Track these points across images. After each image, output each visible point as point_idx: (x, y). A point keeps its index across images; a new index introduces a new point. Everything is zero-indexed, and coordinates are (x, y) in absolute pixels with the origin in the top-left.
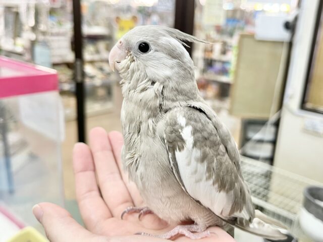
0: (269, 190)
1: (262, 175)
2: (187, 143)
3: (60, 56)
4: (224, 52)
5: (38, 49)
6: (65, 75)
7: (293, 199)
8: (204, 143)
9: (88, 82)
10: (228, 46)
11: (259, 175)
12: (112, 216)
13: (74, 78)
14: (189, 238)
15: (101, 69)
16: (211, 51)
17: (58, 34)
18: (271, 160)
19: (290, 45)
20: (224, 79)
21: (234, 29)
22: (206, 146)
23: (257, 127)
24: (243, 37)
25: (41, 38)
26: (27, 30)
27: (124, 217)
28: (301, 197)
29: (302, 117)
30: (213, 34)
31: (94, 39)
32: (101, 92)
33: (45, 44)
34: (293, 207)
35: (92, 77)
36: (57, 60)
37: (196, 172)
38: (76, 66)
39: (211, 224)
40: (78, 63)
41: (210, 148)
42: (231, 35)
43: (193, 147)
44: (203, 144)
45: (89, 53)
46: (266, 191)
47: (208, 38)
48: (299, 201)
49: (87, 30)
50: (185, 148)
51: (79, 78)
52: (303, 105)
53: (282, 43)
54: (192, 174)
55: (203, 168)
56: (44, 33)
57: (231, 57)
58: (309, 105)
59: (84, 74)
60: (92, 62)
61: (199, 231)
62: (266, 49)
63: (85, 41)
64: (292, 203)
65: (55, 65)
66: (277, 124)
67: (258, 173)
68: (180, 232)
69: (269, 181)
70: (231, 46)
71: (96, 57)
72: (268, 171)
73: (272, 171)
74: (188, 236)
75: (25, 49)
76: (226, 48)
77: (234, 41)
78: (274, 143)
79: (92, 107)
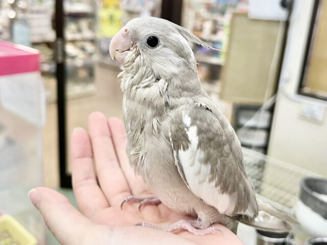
0: (262, 181)
1: (255, 165)
2: (192, 143)
3: (40, 35)
4: (215, 32)
5: (17, 28)
6: (45, 55)
7: (288, 191)
8: (209, 144)
9: (69, 62)
10: (219, 25)
11: (252, 165)
12: (109, 206)
13: (54, 58)
14: (192, 233)
15: (83, 49)
16: (201, 30)
17: (38, 12)
18: (265, 149)
19: (287, 24)
20: (214, 60)
21: (226, 6)
22: (210, 147)
23: (250, 113)
24: (235, 15)
25: (21, 15)
26: (6, 8)
27: (123, 207)
28: (297, 189)
29: (299, 102)
30: (204, 12)
31: (76, 16)
32: (83, 74)
33: (25, 22)
34: (288, 201)
35: (73, 58)
36: (37, 39)
37: (199, 172)
38: (57, 45)
39: (215, 221)
40: (59, 42)
41: (214, 149)
42: (223, 13)
43: (198, 148)
44: (207, 145)
45: (70, 32)
46: (259, 182)
47: (197, 16)
48: (294, 194)
49: (69, 7)
50: (190, 148)
51: (60, 59)
52: (300, 90)
53: (278, 22)
54: (195, 175)
55: (206, 169)
56: (24, 11)
57: (223, 36)
58: (307, 90)
59: (65, 54)
60: (73, 42)
61: (202, 227)
62: (261, 28)
63: (67, 19)
64: (287, 196)
65: (34, 44)
66: (272, 110)
67: (250, 163)
68: (182, 227)
69: (262, 171)
70: (222, 25)
71: (78, 36)
72: (261, 161)
73: (266, 160)
74: (191, 231)
75: (4, 27)
76: (217, 26)
77: (226, 20)
78: (268, 130)
79: (73, 90)
